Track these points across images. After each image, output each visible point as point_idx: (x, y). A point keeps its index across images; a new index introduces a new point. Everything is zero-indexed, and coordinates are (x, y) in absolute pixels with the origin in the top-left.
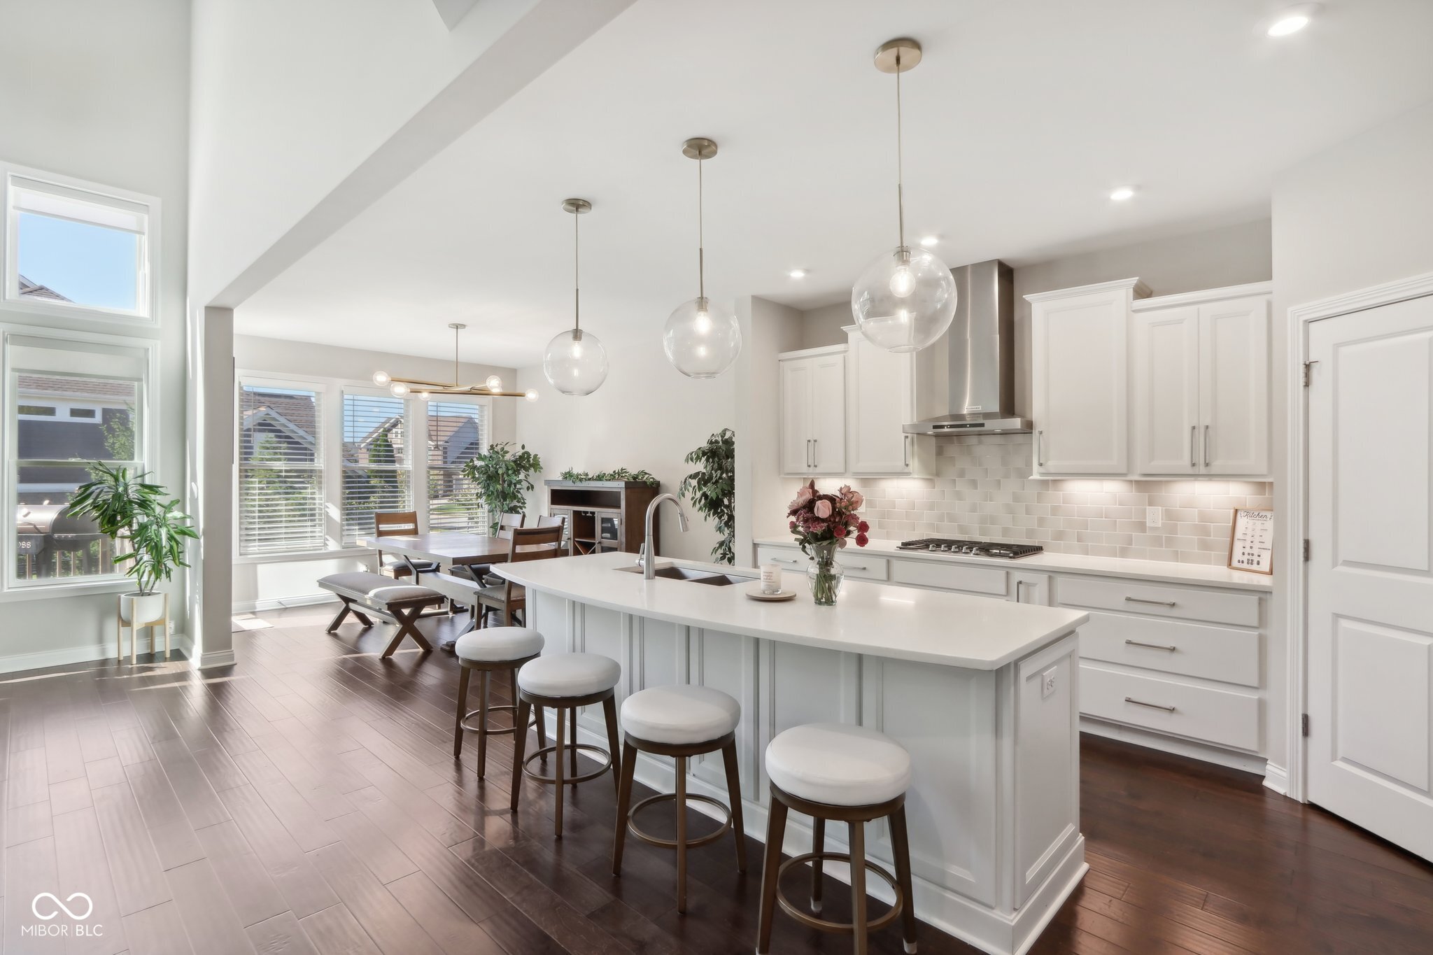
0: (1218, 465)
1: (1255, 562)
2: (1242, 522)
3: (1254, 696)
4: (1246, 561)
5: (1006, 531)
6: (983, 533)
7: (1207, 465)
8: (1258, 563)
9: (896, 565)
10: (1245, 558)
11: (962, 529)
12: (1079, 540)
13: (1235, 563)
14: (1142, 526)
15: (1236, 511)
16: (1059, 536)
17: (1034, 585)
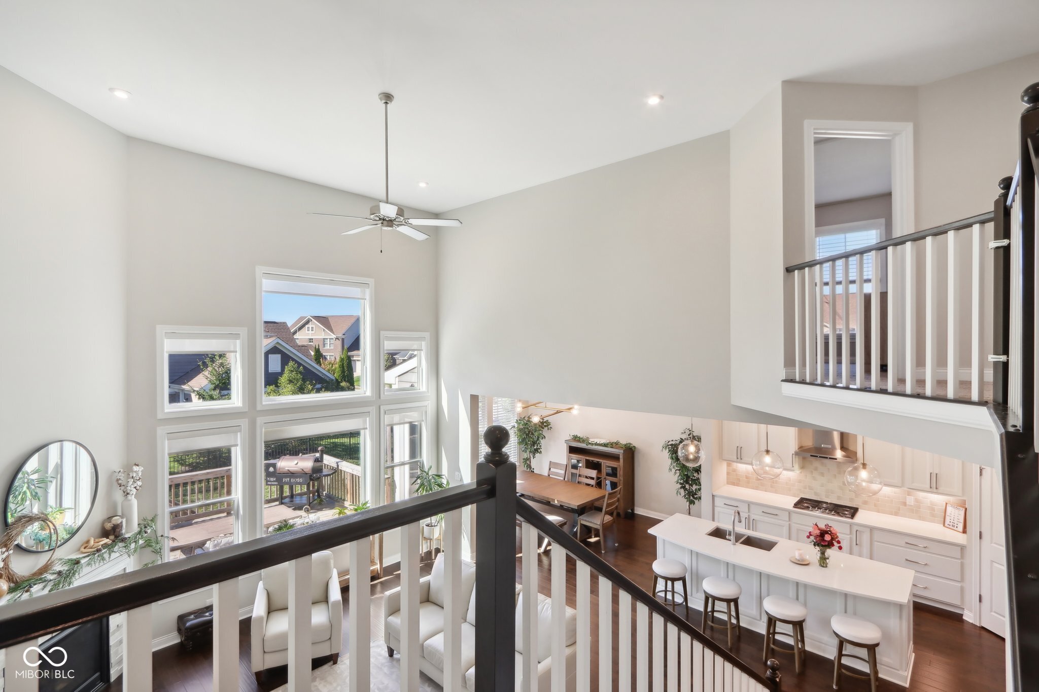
0: (941, 489)
1: (955, 527)
2: (949, 509)
3: (959, 585)
4: (951, 525)
5: (839, 498)
6: (827, 497)
7: (936, 488)
8: (957, 527)
9: (794, 516)
10: (951, 524)
11: (816, 494)
12: (875, 505)
13: (946, 525)
14: (905, 504)
15: (947, 504)
16: (865, 503)
17: (863, 532)
